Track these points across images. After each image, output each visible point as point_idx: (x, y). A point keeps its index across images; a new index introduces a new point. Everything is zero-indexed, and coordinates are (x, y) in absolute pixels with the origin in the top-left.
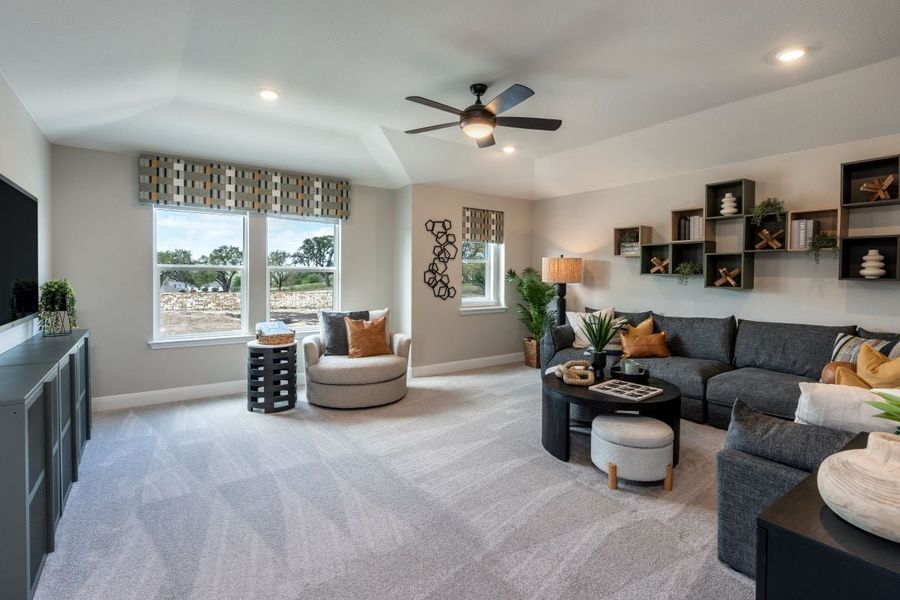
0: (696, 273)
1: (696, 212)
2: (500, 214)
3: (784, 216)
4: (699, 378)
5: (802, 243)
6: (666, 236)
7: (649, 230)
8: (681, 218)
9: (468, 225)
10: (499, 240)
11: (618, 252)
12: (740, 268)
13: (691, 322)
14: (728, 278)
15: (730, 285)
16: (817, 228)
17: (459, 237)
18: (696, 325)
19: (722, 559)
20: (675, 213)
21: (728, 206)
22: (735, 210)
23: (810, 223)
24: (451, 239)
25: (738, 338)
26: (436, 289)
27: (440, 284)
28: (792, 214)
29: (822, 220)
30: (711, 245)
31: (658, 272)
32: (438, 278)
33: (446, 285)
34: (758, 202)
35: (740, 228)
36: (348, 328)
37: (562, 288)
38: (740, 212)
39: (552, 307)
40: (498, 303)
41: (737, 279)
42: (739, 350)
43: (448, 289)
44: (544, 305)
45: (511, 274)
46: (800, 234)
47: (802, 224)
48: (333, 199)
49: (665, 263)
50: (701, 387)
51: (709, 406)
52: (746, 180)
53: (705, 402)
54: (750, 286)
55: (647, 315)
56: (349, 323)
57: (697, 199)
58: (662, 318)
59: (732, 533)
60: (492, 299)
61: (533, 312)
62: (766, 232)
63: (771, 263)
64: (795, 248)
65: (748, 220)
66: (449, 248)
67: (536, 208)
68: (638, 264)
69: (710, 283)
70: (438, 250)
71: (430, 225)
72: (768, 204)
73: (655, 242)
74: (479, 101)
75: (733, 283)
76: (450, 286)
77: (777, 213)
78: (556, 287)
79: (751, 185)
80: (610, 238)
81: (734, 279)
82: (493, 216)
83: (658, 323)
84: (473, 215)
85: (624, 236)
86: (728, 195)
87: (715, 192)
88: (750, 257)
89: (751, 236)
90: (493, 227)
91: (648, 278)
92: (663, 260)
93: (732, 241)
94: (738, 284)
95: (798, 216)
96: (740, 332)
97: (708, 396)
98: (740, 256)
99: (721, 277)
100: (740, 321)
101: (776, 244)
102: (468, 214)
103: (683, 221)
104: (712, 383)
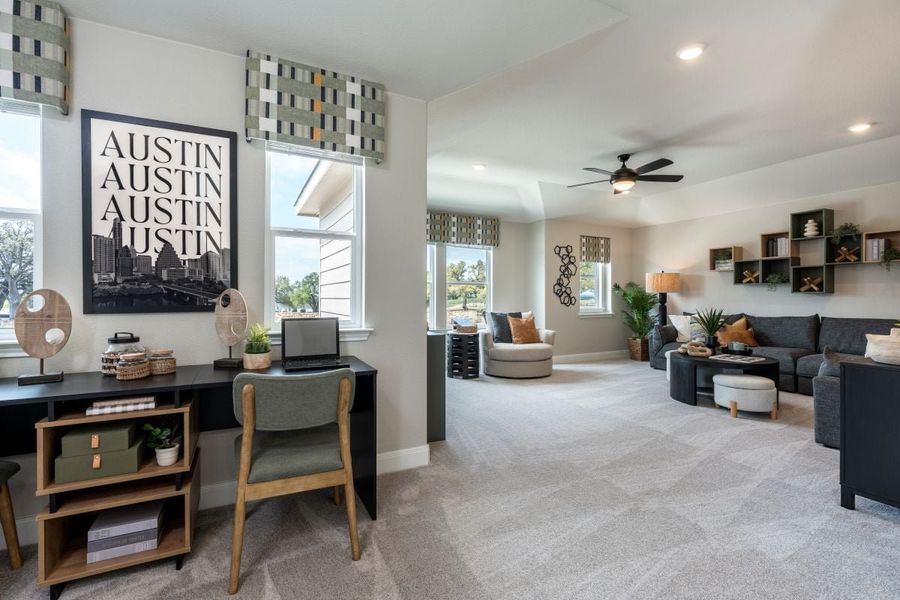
0: (784, 282)
1: (783, 235)
2: (607, 240)
3: (859, 236)
4: (790, 359)
5: (875, 257)
6: (758, 254)
7: (740, 250)
8: (770, 241)
9: (584, 249)
10: (607, 260)
11: (713, 267)
12: (822, 277)
13: (780, 320)
14: (812, 286)
15: (814, 290)
16: (888, 245)
17: (578, 258)
18: (785, 322)
19: (817, 441)
20: (764, 236)
21: (810, 229)
22: (817, 233)
23: (882, 241)
24: (572, 260)
25: (822, 331)
26: (562, 298)
27: (565, 295)
28: (867, 235)
29: (892, 239)
30: (796, 260)
31: (750, 282)
32: (564, 290)
33: (569, 295)
34: (836, 227)
35: (821, 246)
36: (511, 324)
37: (664, 297)
38: (821, 234)
39: (653, 313)
40: (606, 310)
41: (820, 286)
42: (823, 340)
43: (570, 298)
44: (647, 310)
45: (616, 287)
46: (873, 249)
47: (875, 242)
48: (489, 232)
49: (755, 275)
50: (792, 365)
51: (800, 380)
52: (826, 210)
53: (796, 376)
54: (831, 291)
55: (741, 316)
56: (511, 320)
57: (784, 224)
58: (753, 318)
59: (824, 424)
60: (600, 307)
61: (636, 316)
62: (844, 249)
63: (849, 273)
64: (870, 260)
65: (829, 240)
66: (571, 267)
67: (636, 233)
68: (731, 277)
69: (796, 289)
70: (563, 268)
71: (557, 249)
72: (846, 228)
73: (745, 259)
74: (624, 166)
75: (816, 288)
76: (572, 295)
77: (853, 234)
78: (658, 296)
79: (830, 213)
80: (706, 257)
81: (817, 286)
82: (602, 242)
83: (750, 322)
84: (588, 241)
85: (718, 256)
86: (810, 221)
87: (799, 220)
88: (831, 269)
89: (832, 252)
90: (602, 250)
91: (740, 288)
92: (753, 273)
93: (815, 256)
94: (821, 289)
95: (871, 236)
96: (823, 327)
97: (798, 371)
98: (822, 267)
99: (805, 284)
100: (823, 318)
101: (853, 258)
102: (584, 240)
103: (770, 242)
104: (801, 362)
